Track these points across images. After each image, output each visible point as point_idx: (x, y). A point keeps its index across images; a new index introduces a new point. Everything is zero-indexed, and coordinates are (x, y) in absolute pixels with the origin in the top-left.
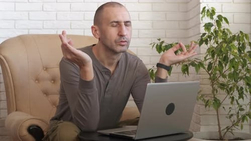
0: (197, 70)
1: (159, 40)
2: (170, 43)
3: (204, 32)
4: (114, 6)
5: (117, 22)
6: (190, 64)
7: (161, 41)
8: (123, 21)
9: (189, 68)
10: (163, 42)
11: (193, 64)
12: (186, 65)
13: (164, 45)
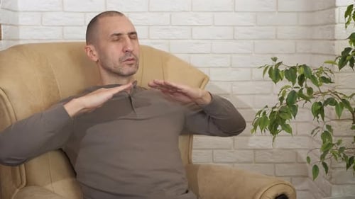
0: (339, 113)
1: (275, 59)
2: (292, 66)
3: (348, 45)
4: (112, 16)
5: (118, 35)
6: (326, 102)
7: (277, 62)
8: (126, 33)
9: (325, 108)
10: (280, 63)
11: (331, 102)
12: (320, 103)
13: (281, 68)
